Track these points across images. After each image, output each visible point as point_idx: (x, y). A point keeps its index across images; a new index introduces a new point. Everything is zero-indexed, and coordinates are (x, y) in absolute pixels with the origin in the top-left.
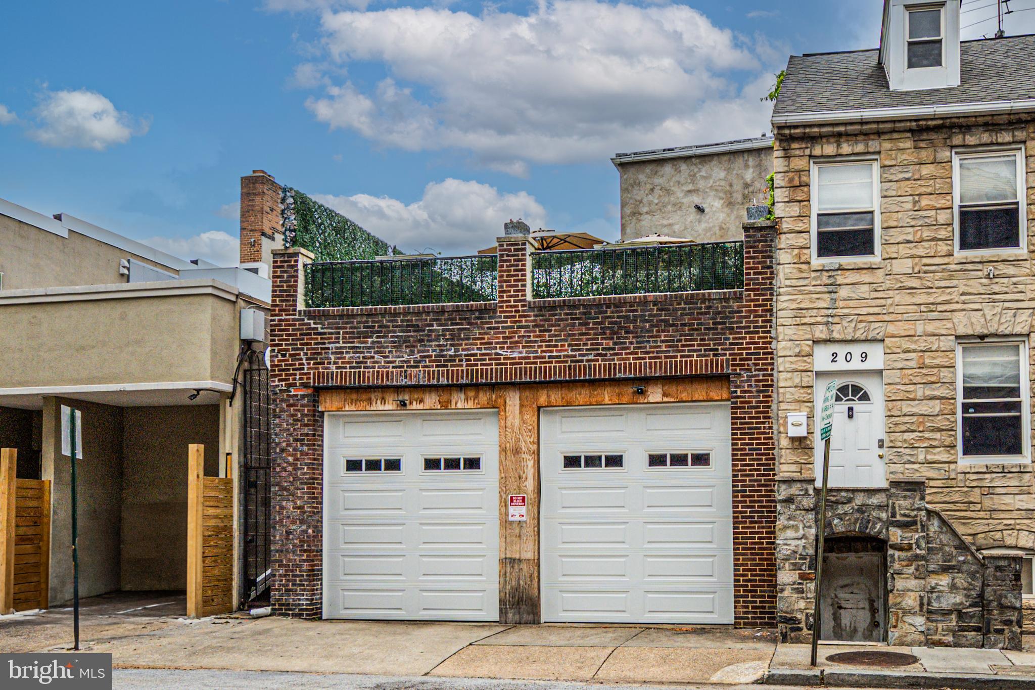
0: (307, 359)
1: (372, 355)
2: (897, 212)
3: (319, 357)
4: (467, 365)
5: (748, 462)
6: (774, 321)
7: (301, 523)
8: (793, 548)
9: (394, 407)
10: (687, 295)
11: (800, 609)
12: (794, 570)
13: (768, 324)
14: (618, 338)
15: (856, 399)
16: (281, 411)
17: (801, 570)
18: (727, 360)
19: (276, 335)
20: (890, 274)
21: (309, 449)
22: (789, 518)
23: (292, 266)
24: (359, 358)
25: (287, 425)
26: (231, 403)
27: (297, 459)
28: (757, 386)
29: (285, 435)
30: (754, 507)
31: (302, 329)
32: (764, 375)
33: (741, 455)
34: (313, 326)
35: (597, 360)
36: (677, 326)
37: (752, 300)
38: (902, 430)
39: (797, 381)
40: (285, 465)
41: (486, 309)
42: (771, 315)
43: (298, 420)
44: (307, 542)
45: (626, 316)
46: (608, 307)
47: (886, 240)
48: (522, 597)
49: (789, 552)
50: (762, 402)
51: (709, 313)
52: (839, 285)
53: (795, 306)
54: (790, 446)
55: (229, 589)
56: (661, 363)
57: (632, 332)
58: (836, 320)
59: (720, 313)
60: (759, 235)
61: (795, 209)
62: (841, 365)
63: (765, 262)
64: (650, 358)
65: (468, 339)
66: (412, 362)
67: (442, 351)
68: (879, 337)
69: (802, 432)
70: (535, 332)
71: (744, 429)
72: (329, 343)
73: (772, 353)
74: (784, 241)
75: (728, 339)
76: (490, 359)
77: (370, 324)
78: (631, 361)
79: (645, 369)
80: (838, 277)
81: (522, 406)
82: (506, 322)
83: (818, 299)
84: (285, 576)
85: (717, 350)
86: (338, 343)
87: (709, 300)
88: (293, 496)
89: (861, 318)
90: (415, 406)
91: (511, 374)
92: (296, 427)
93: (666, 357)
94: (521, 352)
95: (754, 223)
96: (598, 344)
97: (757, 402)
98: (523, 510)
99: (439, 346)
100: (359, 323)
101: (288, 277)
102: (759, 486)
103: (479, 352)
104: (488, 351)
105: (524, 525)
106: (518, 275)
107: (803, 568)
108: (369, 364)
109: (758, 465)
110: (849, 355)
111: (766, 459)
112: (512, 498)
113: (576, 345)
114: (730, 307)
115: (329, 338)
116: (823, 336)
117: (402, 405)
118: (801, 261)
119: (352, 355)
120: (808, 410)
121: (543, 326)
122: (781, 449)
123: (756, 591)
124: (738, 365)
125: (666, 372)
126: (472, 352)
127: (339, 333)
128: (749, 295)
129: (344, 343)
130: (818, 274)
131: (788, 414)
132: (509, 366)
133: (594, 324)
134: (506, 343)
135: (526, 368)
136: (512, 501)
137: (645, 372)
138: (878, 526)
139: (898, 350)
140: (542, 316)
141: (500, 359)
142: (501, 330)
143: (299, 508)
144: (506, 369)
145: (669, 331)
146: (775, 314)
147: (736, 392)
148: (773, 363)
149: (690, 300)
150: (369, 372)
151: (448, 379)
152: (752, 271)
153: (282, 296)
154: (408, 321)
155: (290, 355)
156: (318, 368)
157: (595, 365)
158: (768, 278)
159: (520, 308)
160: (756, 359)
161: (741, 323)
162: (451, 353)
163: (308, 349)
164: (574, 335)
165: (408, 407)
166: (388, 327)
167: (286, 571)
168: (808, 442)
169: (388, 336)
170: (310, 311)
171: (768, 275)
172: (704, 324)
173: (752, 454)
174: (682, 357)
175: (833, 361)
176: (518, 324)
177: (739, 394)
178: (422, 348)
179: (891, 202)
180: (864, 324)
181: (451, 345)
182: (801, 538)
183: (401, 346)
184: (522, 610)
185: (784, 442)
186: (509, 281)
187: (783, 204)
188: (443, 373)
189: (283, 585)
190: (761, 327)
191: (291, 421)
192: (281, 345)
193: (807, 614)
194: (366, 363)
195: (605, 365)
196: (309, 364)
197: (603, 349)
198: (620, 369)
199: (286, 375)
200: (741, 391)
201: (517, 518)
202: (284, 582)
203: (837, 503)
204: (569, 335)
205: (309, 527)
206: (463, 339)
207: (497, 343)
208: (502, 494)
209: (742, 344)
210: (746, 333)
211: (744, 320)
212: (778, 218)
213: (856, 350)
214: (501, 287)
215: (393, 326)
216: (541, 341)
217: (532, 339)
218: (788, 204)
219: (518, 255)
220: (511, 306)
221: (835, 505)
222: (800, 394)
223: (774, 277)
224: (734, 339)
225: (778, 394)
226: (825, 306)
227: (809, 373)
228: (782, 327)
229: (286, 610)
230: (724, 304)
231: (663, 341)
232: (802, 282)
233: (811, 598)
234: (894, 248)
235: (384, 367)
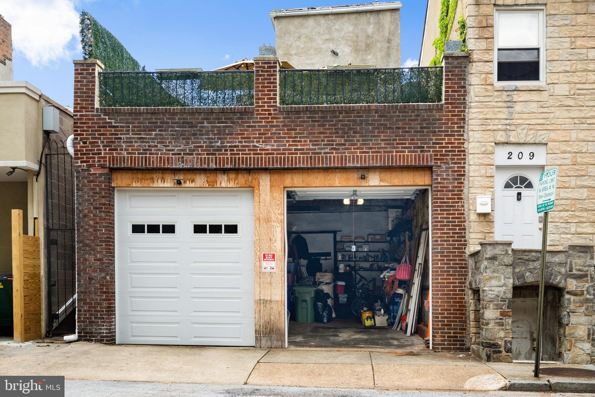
0: (103, 146)
1: (156, 144)
2: (558, 49)
3: (113, 145)
4: (231, 154)
5: (445, 231)
6: (466, 127)
7: (100, 271)
8: (496, 293)
9: (172, 185)
10: (401, 106)
11: (500, 337)
12: (497, 309)
13: (462, 130)
14: (348, 137)
15: (523, 186)
16: (83, 186)
17: (502, 309)
18: (431, 155)
19: (78, 127)
20: (553, 95)
21: (106, 216)
22: (494, 271)
23: (90, 74)
24: (146, 146)
25: (88, 196)
26: (37, 179)
27: (97, 223)
28: (453, 175)
29: (87, 204)
30: (450, 264)
31: (99, 123)
32: (458, 167)
33: (441, 226)
34: (108, 121)
35: (332, 153)
36: (393, 129)
37: (450, 111)
38: (559, 210)
39: (483, 172)
40: (87, 227)
41: (245, 112)
42: (464, 123)
43: (97, 193)
44: (106, 285)
45: (354, 120)
46: (340, 113)
47: (550, 70)
48: (272, 329)
49: (493, 296)
50: (456, 187)
51: (417, 120)
52: (515, 102)
53: (482, 116)
54: (477, 220)
55: (39, 321)
56: (381, 156)
57: (359, 133)
58: (513, 128)
59: (425, 120)
60: (456, 62)
61: (483, 44)
62: (515, 161)
63: (460, 83)
64: (373, 152)
65: (232, 134)
66: (188, 151)
67: (211, 142)
68: (544, 142)
69: (487, 209)
70: (284, 130)
71: (443, 206)
72: (121, 134)
73: (464, 151)
74: (474, 68)
75: (432, 140)
76: (249, 150)
77: (154, 120)
78: (358, 154)
79: (369, 160)
80: (514, 96)
81: (271, 186)
82: (261, 122)
83: (499, 112)
84: (89, 311)
85: (423, 147)
86: (129, 134)
87: (418, 110)
88: (94, 251)
89: (531, 127)
90: (188, 184)
91: (265, 162)
92: (95, 198)
93: (385, 152)
94: (273, 146)
95: (452, 54)
96: (332, 141)
97: (453, 187)
98: (273, 264)
99: (209, 139)
100: (144, 119)
101: (87, 82)
102: (453, 248)
103: (240, 144)
104: (247, 144)
105: (274, 275)
106: (270, 87)
107: (504, 307)
108: (153, 151)
109: (453, 233)
110: (521, 154)
111: (459, 229)
112: (264, 255)
113: (316, 141)
114: (434, 115)
115: (121, 131)
116: (503, 140)
117: (178, 184)
118: (487, 83)
119: (139, 144)
120: (491, 193)
121: (290, 126)
122: (471, 222)
123: (450, 325)
124: (439, 159)
125: (384, 163)
126: (235, 144)
127: (129, 127)
128: (448, 107)
129: (133, 134)
130: (500, 93)
131: (477, 196)
132: (263, 156)
133: (330, 125)
134: (261, 138)
135: (277, 157)
136: (264, 257)
137: (369, 163)
138: (559, 278)
139: (558, 152)
140: (289, 118)
141: (257, 150)
142: (257, 128)
143: (99, 260)
144: (262, 158)
145: (387, 133)
146: (467, 122)
147: (437, 179)
148: (465, 158)
149: (403, 110)
150: (153, 157)
151: (216, 164)
152: (450, 90)
153: (82, 97)
154: (184, 119)
155: (90, 143)
156: (113, 153)
157: (330, 157)
158: (462, 95)
159: (272, 112)
160: (452, 155)
161: (442, 128)
162: (219, 144)
163: (104, 139)
164: (314, 133)
165: (183, 185)
166: (168, 123)
167: (89, 307)
168: (491, 217)
169: (168, 130)
170: (105, 109)
171: (462, 93)
172: (414, 128)
173: (449, 226)
174: (397, 152)
175: (509, 158)
176: (270, 124)
177: (439, 180)
178: (195, 140)
179: (554, 42)
180: (533, 132)
181: (219, 139)
182: (502, 286)
183: (178, 138)
184: (273, 338)
185: (473, 217)
186: (264, 91)
187: (474, 40)
188: (212, 160)
189: (87, 318)
190: (457, 131)
191: (91, 194)
192: (83, 135)
193: (506, 341)
194: (151, 150)
195: (338, 157)
196: (105, 150)
197: (337, 145)
198: (350, 160)
199: (87, 158)
200: (441, 178)
201: (269, 270)
202: (88, 316)
203: (528, 260)
204: (311, 133)
205: (107, 274)
206: (228, 134)
207: (254, 138)
208: (257, 252)
209: (442, 143)
210: (445, 136)
211: (444, 126)
212: (470, 50)
213: (526, 151)
214: (257, 95)
215: (172, 123)
216: (289, 137)
217: (281, 135)
218: (477, 40)
219: (270, 71)
220: (265, 110)
221: (527, 262)
222: (485, 182)
223: (466, 95)
224: (436, 139)
225: (469, 181)
226: (505, 117)
227: (492, 167)
228: (472, 132)
229: (90, 337)
230: (428, 114)
231: (383, 140)
232: (487, 99)
233: (508, 330)
234: (556, 76)
235: (165, 154)
